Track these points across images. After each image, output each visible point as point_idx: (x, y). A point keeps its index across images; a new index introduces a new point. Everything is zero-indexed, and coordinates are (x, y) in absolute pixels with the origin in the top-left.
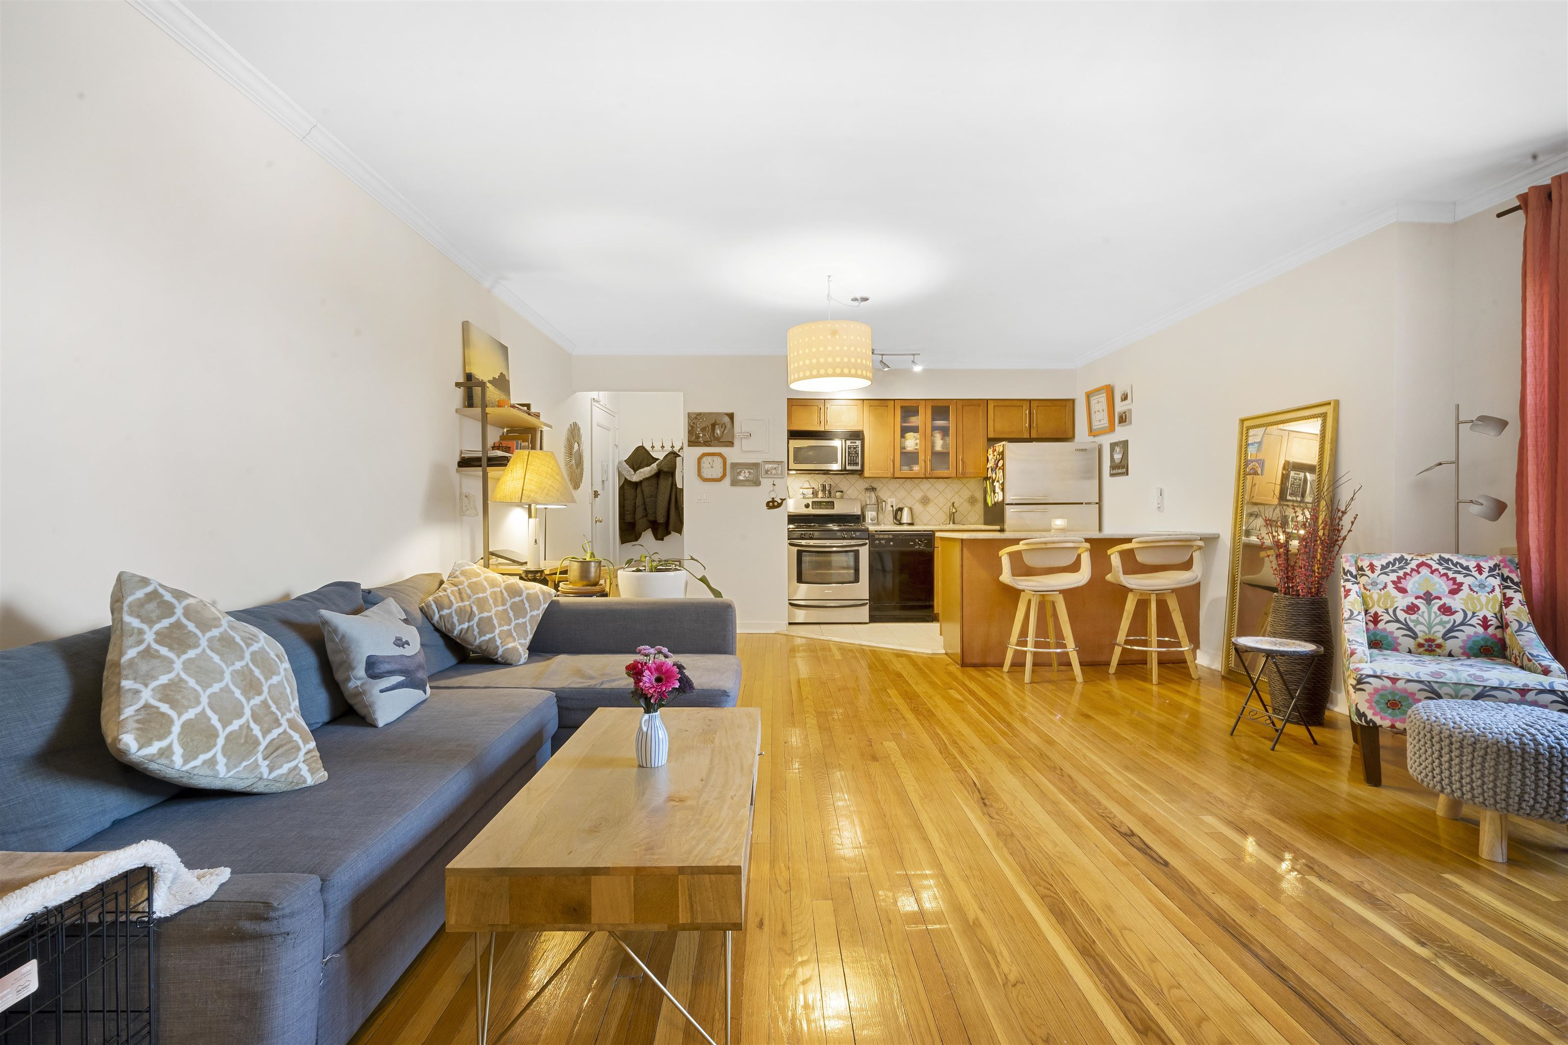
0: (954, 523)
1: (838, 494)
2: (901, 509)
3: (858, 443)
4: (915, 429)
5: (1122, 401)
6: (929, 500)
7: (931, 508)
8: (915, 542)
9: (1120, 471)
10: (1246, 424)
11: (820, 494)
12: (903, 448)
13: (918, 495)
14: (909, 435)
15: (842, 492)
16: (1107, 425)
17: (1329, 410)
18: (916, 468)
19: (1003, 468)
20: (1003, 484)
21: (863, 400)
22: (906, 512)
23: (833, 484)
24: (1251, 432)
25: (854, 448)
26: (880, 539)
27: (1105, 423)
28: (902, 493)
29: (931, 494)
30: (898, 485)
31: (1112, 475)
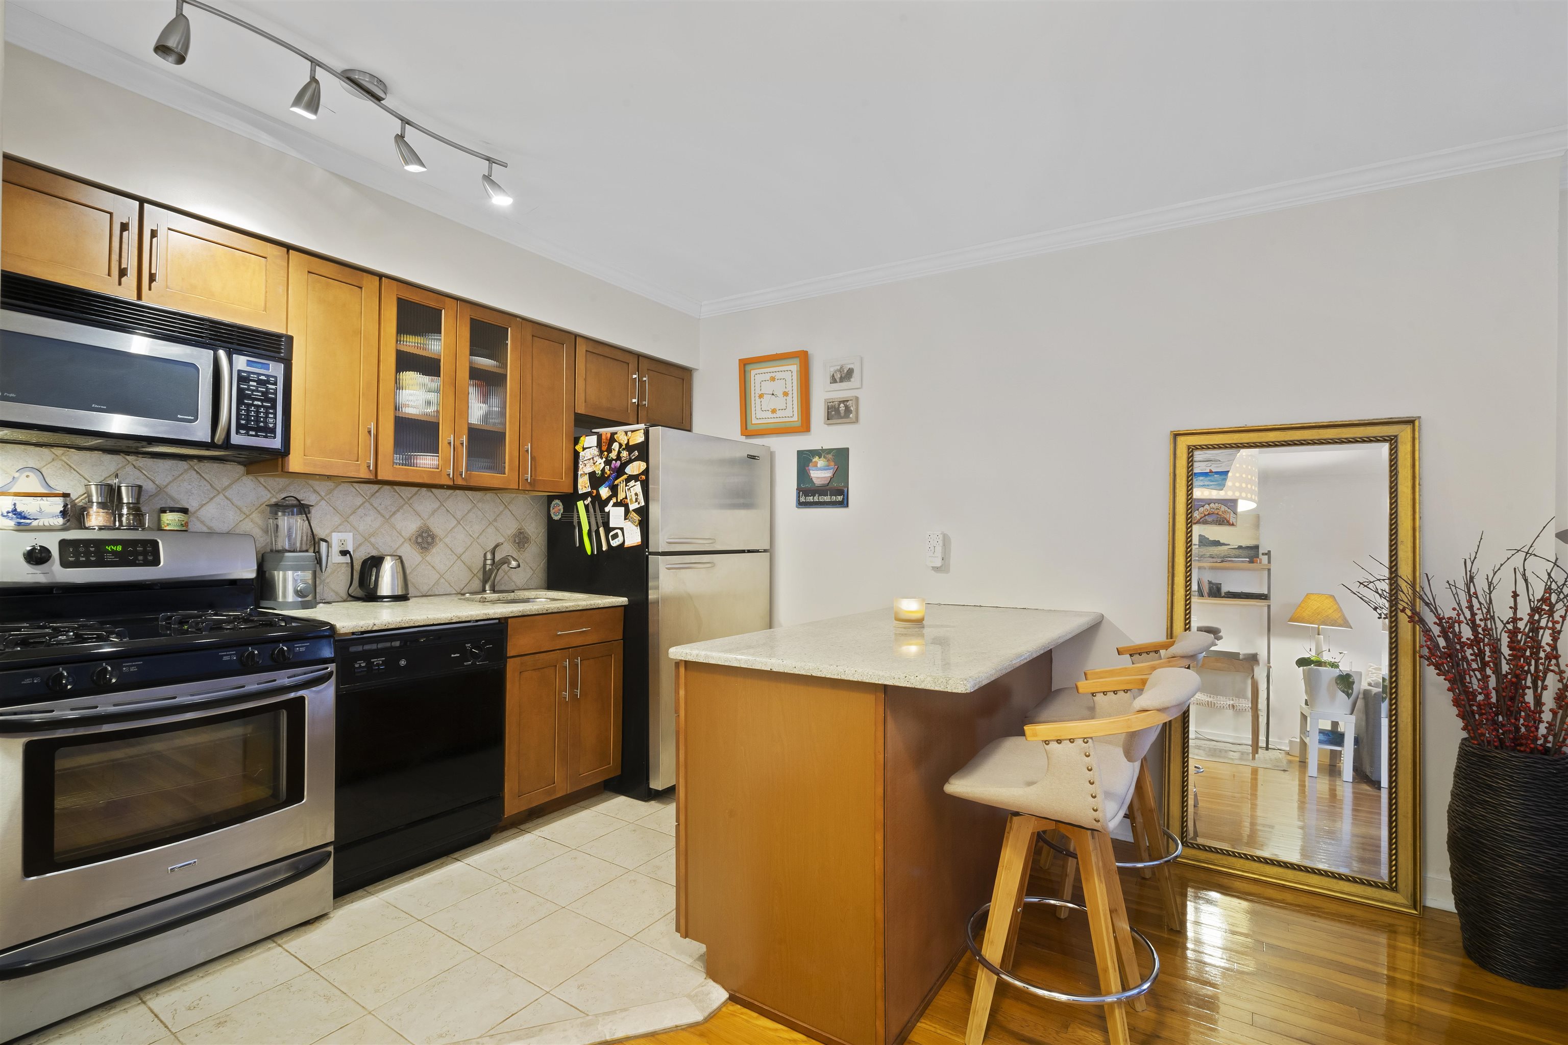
0: (494, 590)
1: (170, 520)
2: (375, 562)
3: (276, 370)
4: (429, 366)
5: (834, 380)
6: (433, 537)
7: (438, 557)
8: (463, 651)
9: (827, 499)
10: (1183, 442)
11: (96, 518)
12: (396, 408)
13: (409, 525)
14: (411, 378)
15: (185, 511)
16: (795, 418)
17: (1404, 433)
18: (426, 462)
19: (645, 479)
20: (643, 513)
21: (289, 247)
22: (388, 566)
23: (148, 486)
24: (1198, 455)
25: (260, 382)
26: (367, 656)
27: (792, 414)
28: (368, 522)
29: (438, 525)
30: (359, 501)
31: (801, 504)
